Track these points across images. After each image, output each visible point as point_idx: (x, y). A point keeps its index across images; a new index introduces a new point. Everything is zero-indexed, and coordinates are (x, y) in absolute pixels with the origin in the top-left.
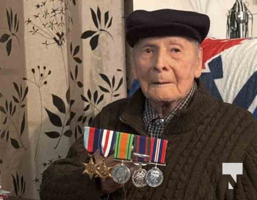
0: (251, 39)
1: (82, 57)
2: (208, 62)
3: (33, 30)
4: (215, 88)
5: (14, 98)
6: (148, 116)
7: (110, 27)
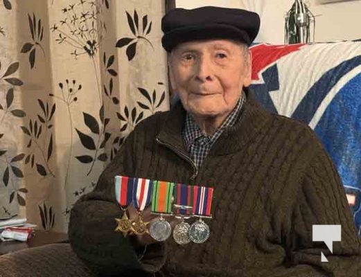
0: (311, 44)
1: (118, 69)
2: (261, 72)
3: (59, 38)
4: (270, 101)
5: (39, 117)
6: (190, 134)
7: (150, 34)
